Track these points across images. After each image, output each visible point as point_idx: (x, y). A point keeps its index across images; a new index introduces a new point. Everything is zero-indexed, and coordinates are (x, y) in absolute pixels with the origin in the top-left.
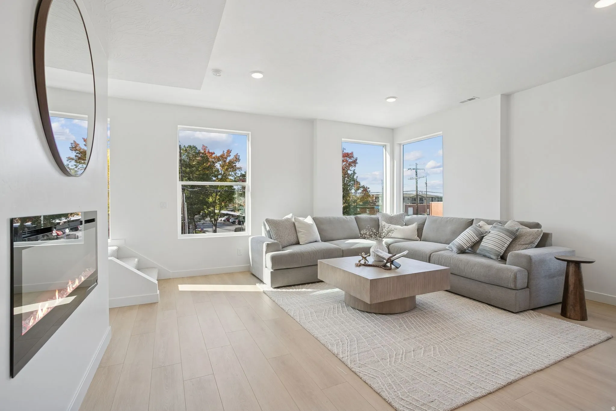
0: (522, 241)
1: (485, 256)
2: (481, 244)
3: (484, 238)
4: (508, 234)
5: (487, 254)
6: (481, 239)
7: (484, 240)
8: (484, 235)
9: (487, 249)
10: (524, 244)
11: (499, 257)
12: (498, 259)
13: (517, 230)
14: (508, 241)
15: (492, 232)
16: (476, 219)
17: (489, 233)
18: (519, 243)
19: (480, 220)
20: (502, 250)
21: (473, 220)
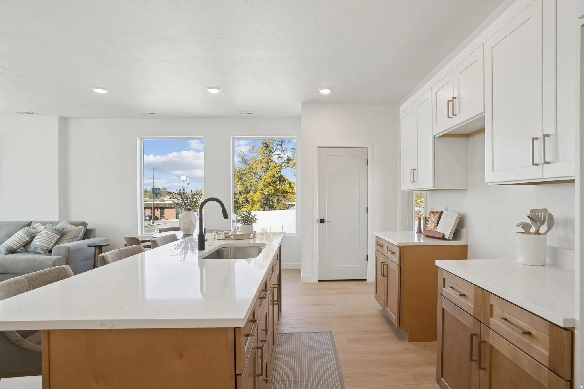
0: (68, 236)
1: (35, 253)
2: (32, 243)
3: (35, 237)
4: (55, 232)
5: (37, 251)
6: (32, 238)
7: (34, 239)
8: (35, 235)
9: (37, 247)
10: (69, 239)
11: (47, 251)
12: (46, 253)
13: (63, 229)
14: (56, 237)
15: (42, 232)
16: (35, 221)
17: (40, 233)
18: (66, 238)
19: (36, 222)
20: (50, 246)
21: (31, 223)
